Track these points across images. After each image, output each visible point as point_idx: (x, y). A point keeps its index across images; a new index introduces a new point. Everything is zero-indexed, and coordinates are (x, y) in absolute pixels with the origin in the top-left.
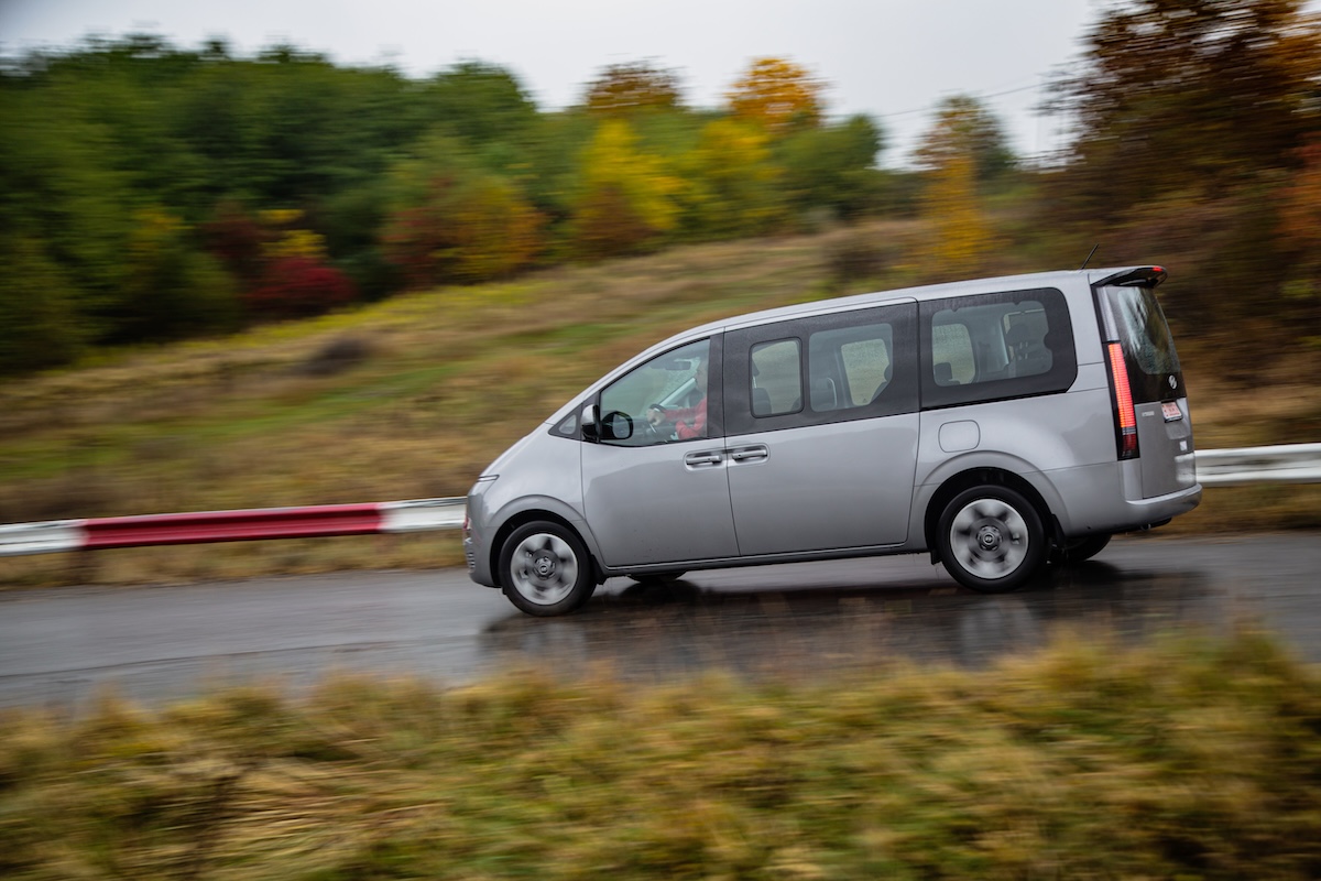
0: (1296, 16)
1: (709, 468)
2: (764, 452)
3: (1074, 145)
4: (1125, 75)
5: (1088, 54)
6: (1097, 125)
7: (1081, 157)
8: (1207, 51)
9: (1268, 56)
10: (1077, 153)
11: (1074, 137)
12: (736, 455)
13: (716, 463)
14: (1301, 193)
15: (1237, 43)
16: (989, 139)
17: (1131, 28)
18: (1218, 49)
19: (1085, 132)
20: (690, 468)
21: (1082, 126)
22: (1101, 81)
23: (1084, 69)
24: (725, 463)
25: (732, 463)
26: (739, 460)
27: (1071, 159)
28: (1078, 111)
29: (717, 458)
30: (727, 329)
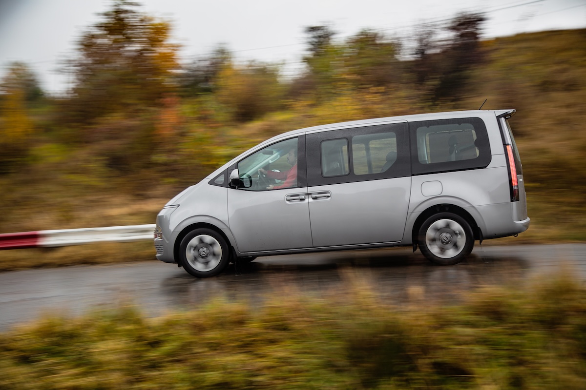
0: (163, 44)
1: (299, 203)
2: (329, 195)
3: (73, 89)
4: (96, 61)
5: (79, 49)
6: (84, 81)
7: (76, 95)
8: (127, 54)
9: (152, 59)
10: (75, 93)
11: (72, 86)
12: (314, 196)
13: (302, 200)
14: (167, 118)
15: (141, 52)
16: (31, 82)
17: (94, 40)
18: (135, 54)
19: (78, 84)
20: (288, 202)
21: (77, 81)
22: (85, 62)
23: (78, 56)
24: (307, 200)
25: (311, 200)
26: (314, 198)
27: (73, 95)
28: (75, 74)
29: (303, 197)
30: (307, 133)
